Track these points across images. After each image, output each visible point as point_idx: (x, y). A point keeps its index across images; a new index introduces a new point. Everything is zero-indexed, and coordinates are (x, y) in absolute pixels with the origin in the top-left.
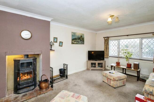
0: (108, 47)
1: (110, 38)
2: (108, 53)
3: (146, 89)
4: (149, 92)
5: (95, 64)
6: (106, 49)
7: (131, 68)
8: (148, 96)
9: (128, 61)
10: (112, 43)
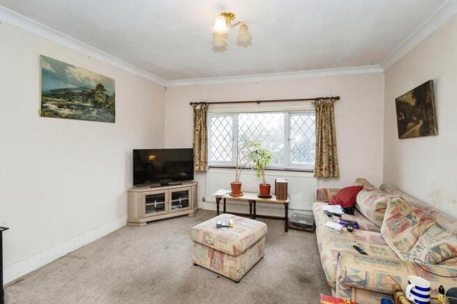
0: (206, 136)
1: (211, 106)
2: (206, 157)
3: (348, 274)
4: (357, 282)
5: (161, 198)
6: (200, 142)
7: (270, 197)
8: (350, 296)
9: (261, 176)
10: (217, 123)
